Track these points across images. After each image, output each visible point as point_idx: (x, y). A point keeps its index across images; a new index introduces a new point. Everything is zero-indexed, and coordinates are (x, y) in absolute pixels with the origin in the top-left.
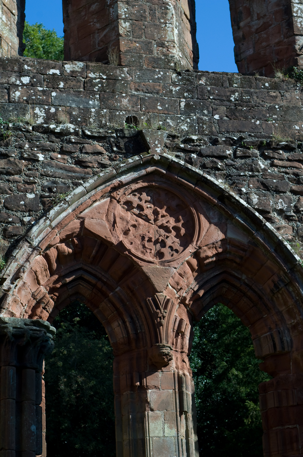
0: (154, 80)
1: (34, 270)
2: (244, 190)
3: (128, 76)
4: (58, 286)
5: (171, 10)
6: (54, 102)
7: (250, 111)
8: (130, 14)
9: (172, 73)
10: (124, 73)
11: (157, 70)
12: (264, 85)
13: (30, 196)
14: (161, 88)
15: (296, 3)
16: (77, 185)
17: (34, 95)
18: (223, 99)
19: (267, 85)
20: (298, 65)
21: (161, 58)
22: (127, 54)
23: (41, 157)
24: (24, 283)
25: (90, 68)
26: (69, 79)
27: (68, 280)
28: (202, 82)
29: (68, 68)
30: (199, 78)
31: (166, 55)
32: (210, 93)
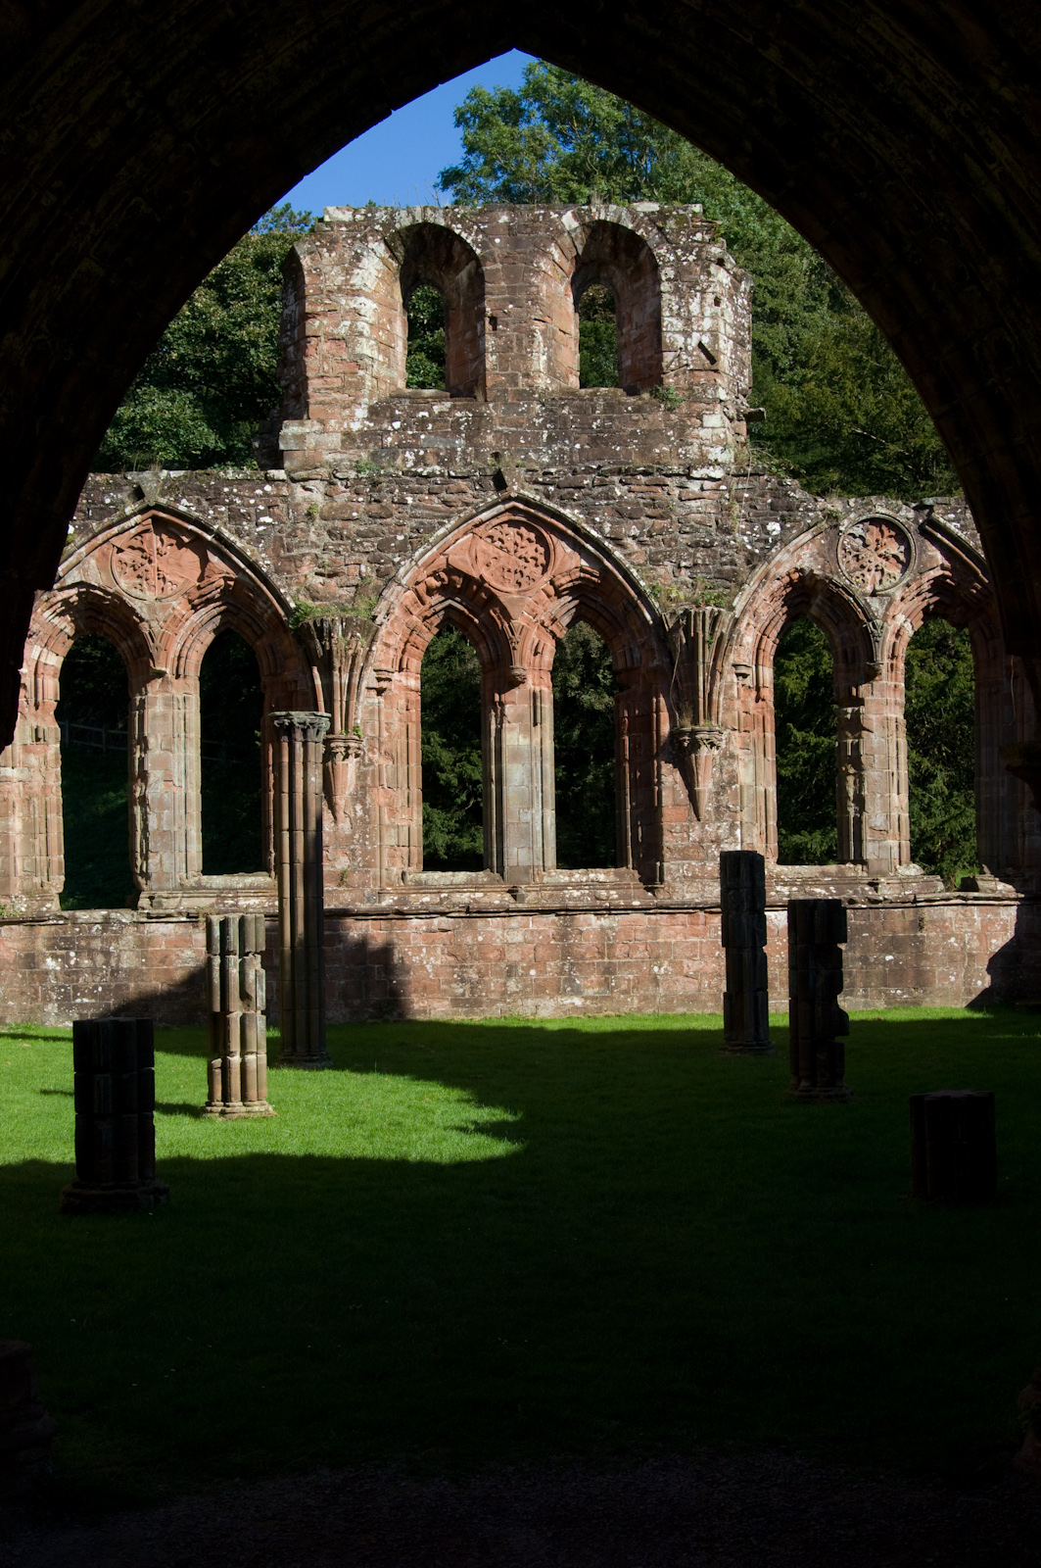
0: (519, 414)
1: (405, 604)
2: (597, 519)
3: (493, 411)
5: (537, 337)
6: (423, 444)
7: (611, 437)
8: (497, 346)
9: (536, 404)
10: (489, 409)
11: (521, 403)
12: (627, 409)
13: (400, 538)
14: (524, 421)
15: (666, 317)
16: (442, 524)
17: (405, 439)
18: (585, 427)
19: (630, 408)
20: (663, 385)
21: (525, 390)
22: (492, 389)
23: (410, 500)
24: (396, 617)
25: (457, 407)
26: (437, 421)
28: (565, 411)
29: (436, 409)
30: (563, 406)
31: (531, 386)
32: (573, 422)
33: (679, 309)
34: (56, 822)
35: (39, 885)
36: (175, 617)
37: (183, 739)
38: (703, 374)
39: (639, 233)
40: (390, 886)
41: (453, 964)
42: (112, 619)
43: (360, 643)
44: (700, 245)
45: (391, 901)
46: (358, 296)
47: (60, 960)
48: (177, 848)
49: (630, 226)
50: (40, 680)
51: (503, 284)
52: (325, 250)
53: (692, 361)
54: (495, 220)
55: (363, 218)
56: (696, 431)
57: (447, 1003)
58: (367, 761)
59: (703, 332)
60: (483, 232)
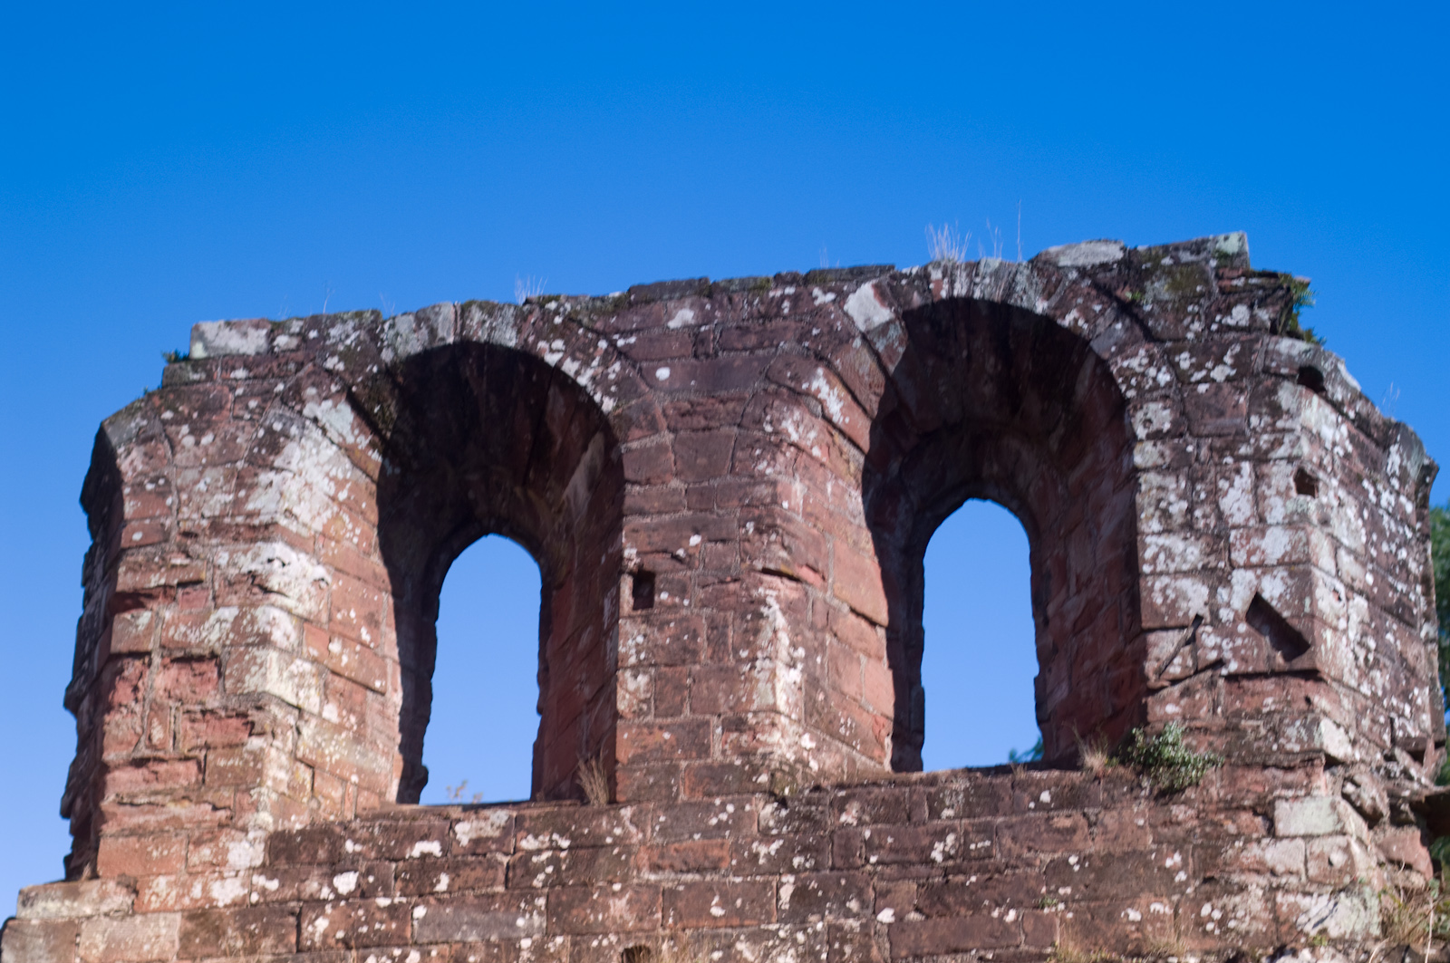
0: (708, 833)
3: (633, 829)
5: (771, 619)
6: (419, 934)
7: (990, 883)
8: (652, 648)
9: (762, 804)
10: (620, 823)
11: (718, 802)
12: (1036, 799)
14: (725, 853)
15: (1153, 533)
17: (366, 922)
18: (910, 860)
19: (1045, 797)
20: (1147, 724)
21: (731, 765)
22: (635, 766)
25: (527, 824)
26: (466, 864)
28: (848, 817)
29: (465, 832)
30: (841, 806)
31: (746, 754)
32: (870, 846)
33: (1190, 511)
38: (1269, 685)
39: (1067, 321)
44: (1245, 337)
46: (267, 540)
49: (1041, 306)
51: (675, 483)
52: (185, 429)
53: (1235, 650)
54: (660, 322)
55: (294, 342)
56: (1254, 850)
59: (1263, 568)
60: (622, 354)
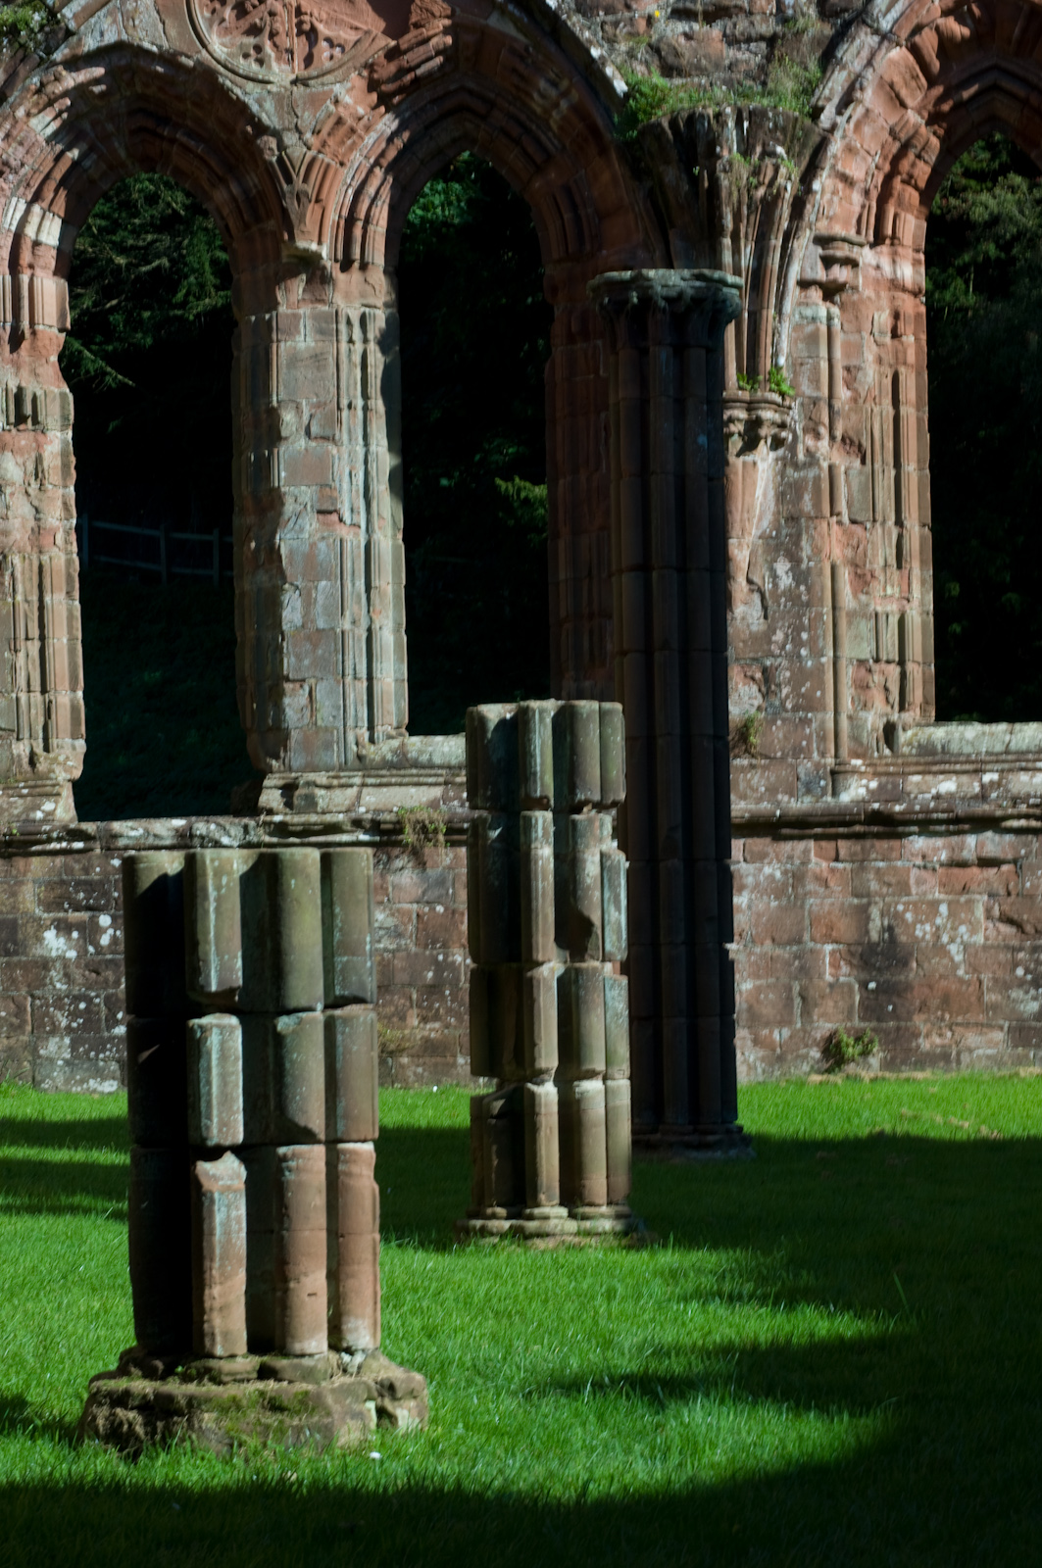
1: (889, 80)
4: (946, 107)
24: (868, 111)
27: (966, 94)
34: (65, 614)
35: (25, 760)
36: (340, 121)
37: (360, 413)
40: (857, 756)
41: (1015, 943)
42: (190, 134)
43: (783, 171)
45: (862, 791)
47: (75, 935)
48: (349, 671)
50: (25, 278)
57: (999, 1036)
58: (801, 456)
